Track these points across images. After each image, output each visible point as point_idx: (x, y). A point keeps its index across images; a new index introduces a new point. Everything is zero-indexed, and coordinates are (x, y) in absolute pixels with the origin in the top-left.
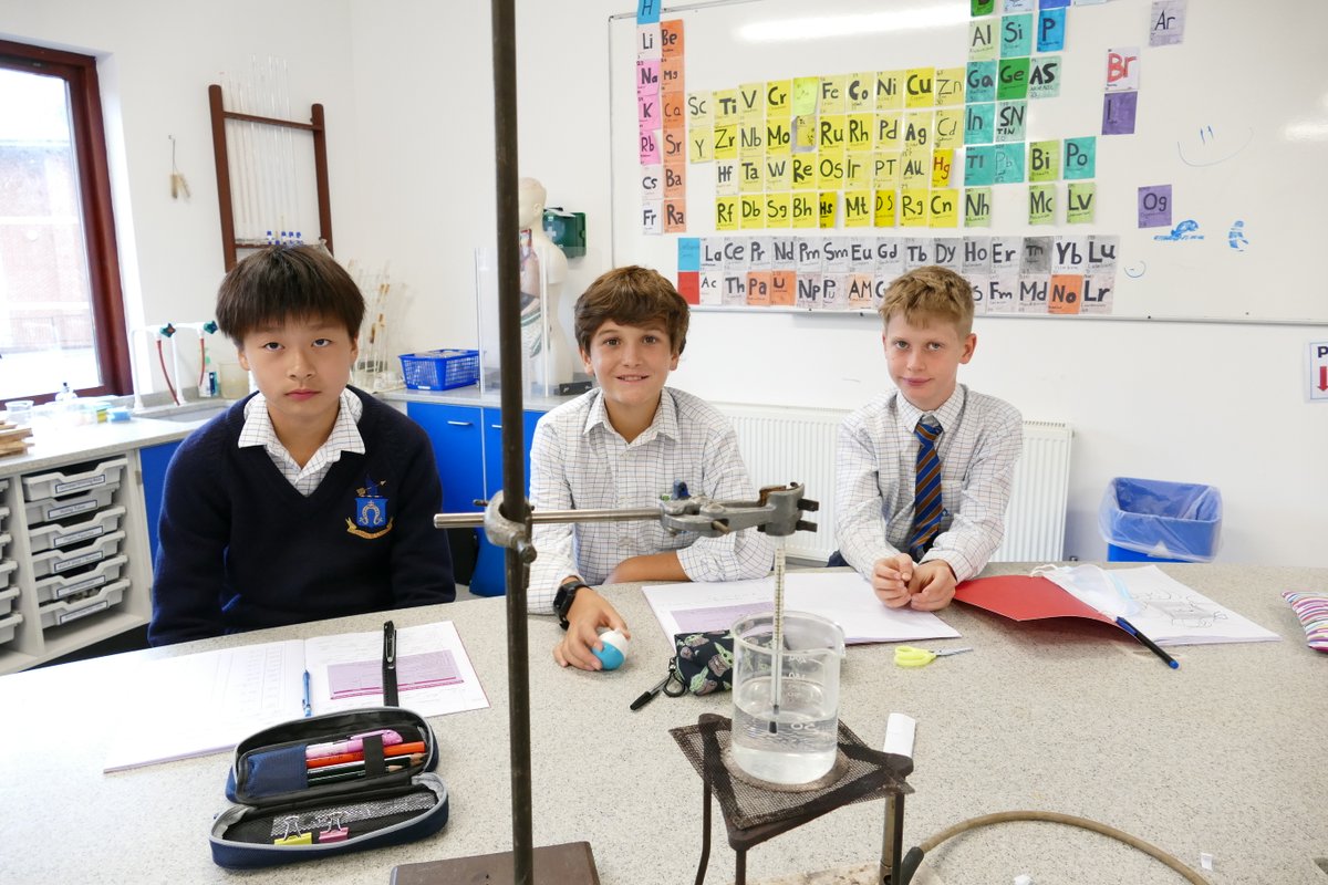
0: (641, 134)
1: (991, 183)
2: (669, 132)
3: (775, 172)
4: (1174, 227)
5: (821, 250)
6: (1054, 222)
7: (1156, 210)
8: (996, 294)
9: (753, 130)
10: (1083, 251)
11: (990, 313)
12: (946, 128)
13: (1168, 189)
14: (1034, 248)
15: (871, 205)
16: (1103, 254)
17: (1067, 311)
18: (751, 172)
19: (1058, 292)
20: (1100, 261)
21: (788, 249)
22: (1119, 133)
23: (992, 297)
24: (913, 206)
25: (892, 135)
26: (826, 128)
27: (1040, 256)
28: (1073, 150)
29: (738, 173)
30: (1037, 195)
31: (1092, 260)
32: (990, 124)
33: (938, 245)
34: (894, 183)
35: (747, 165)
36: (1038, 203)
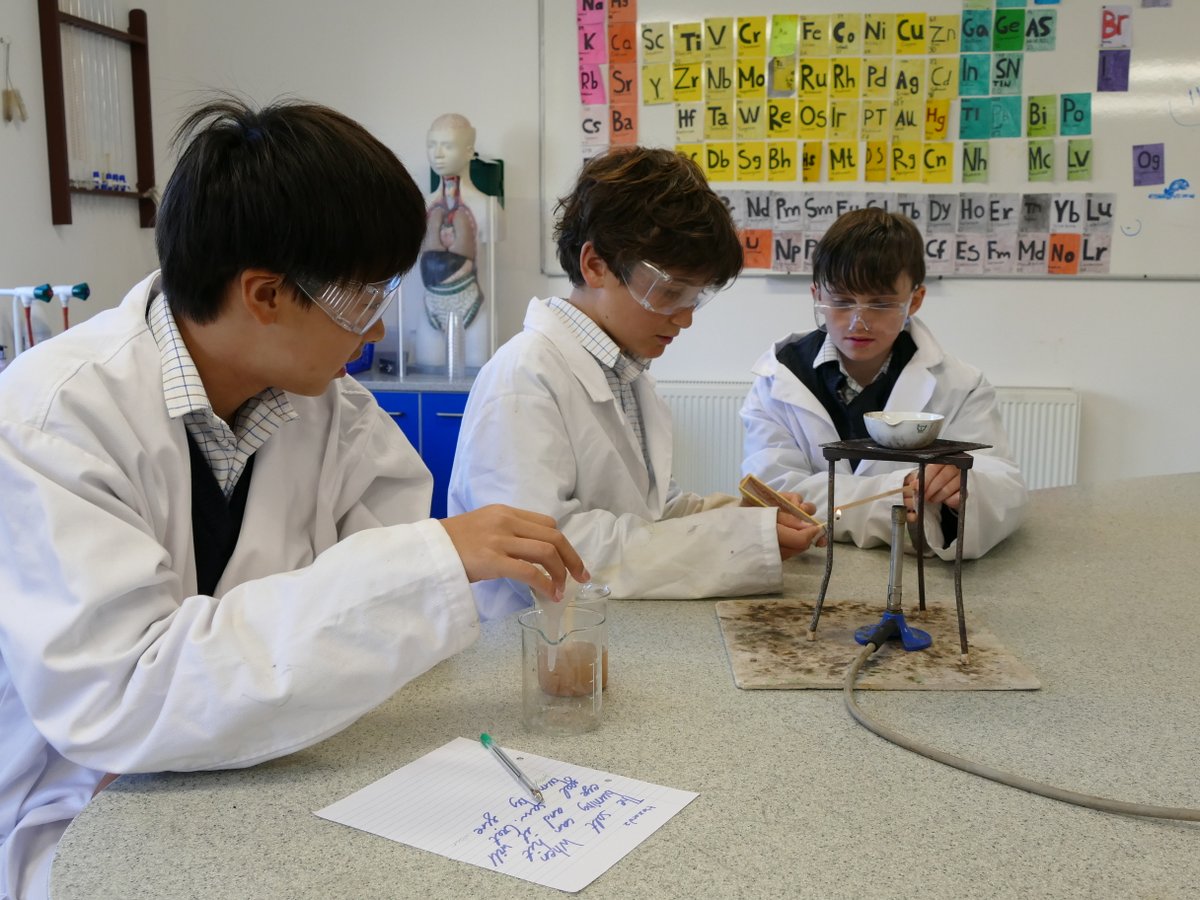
0: (581, 68)
1: (988, 138)
2: (617, 67)
3: (749, 117)
4: (1167, 185)
5: (802, 206)
6: (1052, 179)
7: (1150, 169)
8: (994, 255)
9: (722, 70)
10: (1080, 209)
11: (988, 274)
12: (941, 77)
13: (1160, 147)
14: (1033, 206)
15: (860, 158)
16: (1100, 212)
17: (1065, 271)
18: (719, 117)
19: (1057, 251)
20: (1097, 219)
21: (763, 205)
22: (1113, 90)
23: (990, 257)
24: (905, 159)
25: (881, 82)
26: (807, 72)
27: (1038, 214)
28: (1069, 106)
29: (702, 117)
30: (1034, 151)
31: (1090, 218)
32: (986, 75)
33: (932, 202)
34: (885, 133)
35: (714, 109)
36: (1037, 160)
